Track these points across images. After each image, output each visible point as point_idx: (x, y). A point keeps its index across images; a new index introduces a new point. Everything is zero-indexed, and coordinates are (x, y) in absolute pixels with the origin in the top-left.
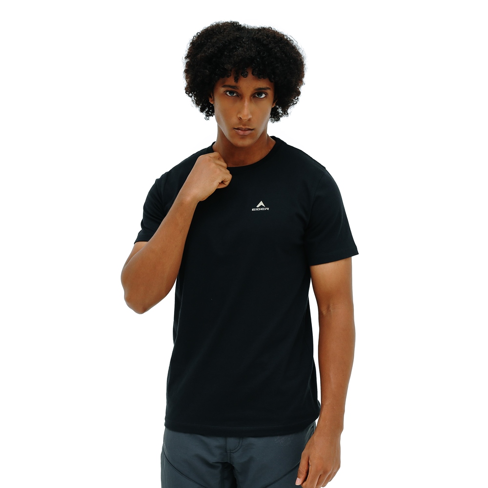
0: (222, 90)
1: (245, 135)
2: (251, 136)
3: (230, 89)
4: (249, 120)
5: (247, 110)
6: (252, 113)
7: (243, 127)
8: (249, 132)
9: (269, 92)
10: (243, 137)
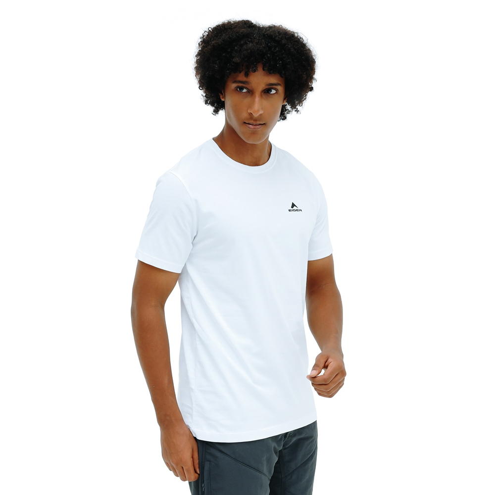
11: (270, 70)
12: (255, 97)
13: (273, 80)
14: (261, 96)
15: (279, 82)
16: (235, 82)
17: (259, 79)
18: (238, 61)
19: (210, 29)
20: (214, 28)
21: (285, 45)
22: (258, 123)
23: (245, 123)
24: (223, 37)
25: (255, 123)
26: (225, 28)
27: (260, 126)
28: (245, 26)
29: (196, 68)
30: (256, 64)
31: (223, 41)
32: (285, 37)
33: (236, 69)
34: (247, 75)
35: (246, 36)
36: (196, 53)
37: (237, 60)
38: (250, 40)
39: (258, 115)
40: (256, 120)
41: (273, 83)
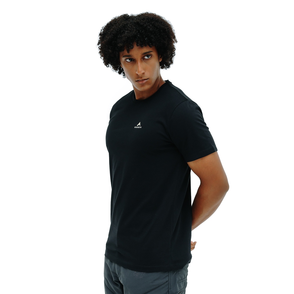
0: (123, 59)
1: (143, 84)
2: (147, 83)
3: (127, 58)
4: (143, 73)
5: (141, 68)
6: (145, 69)
7: (141, 79)
8: (146, 81)
9: (152, 53)
10: (143, 85)
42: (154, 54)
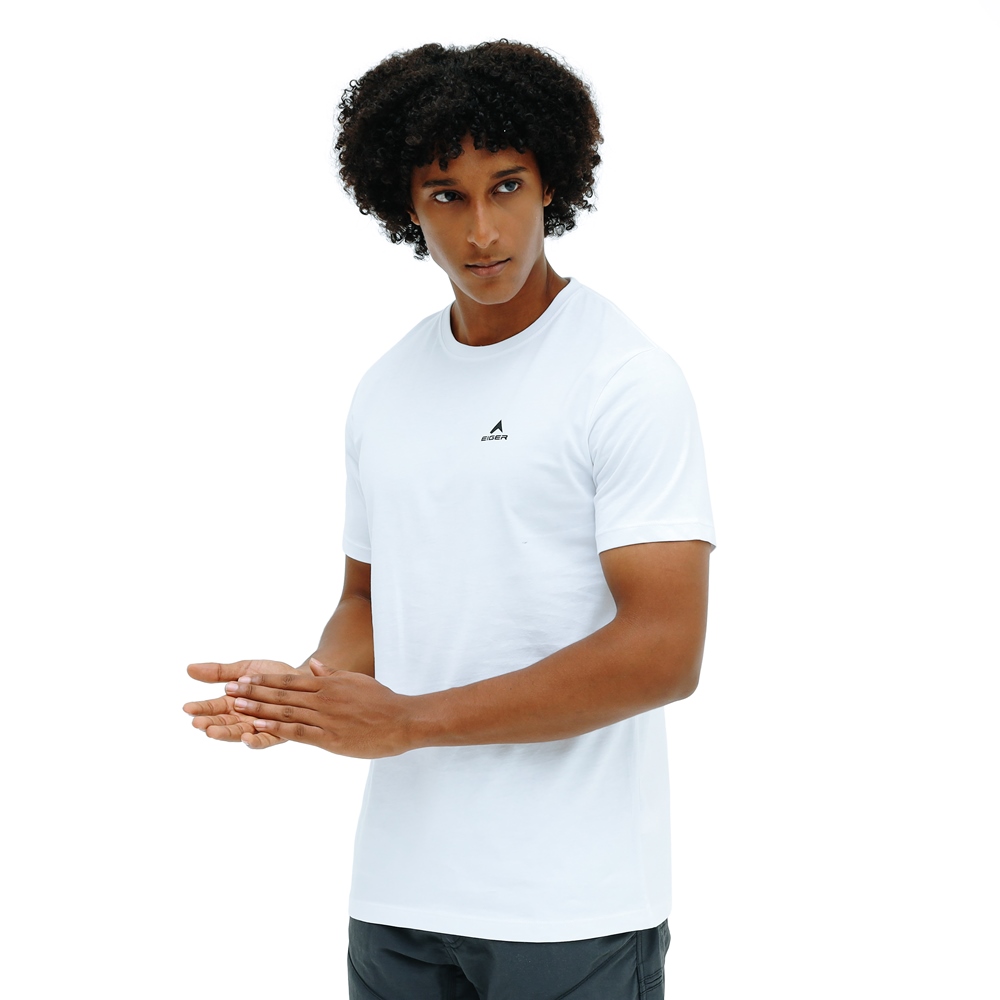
11: (493, 143)
12: (475, 207)
13: (504, 162)
14: (488, 201)
15: (520, 164)
16: (427, 184)
17: (473, 168)
18: (418, 142)
19: (354, 84)
20: (361, 80)
21: (513, 82)
22: (494, 259)
23: (467, 266)
24: (380, 96)
25: (486, 263)
26: (383, 75)
27: (500, 266)
28: (428, 60)
29: (344, 172)
30: (458, 140)
31: (381, 104)
32: (513, 66)
33: (421, 157)
34: (444, 165)
35: (430, 82)
36: (336, 141)
37: (413, 140)
38: (437, 89)
39: (488, 244)
40: (487, 257)
41: (505, 169)
42: (529, 177)
